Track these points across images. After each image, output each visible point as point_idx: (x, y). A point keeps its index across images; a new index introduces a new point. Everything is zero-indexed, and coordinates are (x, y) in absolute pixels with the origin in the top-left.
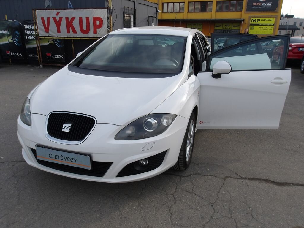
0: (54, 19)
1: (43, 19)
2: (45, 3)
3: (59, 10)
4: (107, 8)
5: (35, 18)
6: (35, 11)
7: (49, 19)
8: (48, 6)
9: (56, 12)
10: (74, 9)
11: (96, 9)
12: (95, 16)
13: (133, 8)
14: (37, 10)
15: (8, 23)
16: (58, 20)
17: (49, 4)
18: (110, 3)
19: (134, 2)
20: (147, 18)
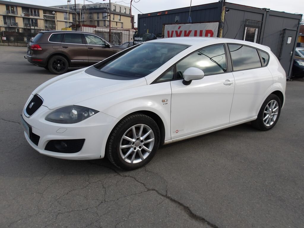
0: (176, 32)
1: (168, 32)
2: (175, 19)
3: (181, 24)
4: (219, 22)
5: (163, 31)
6: (165, 25)
7: (173, 32)
8: (177, 21)
9: (178, 26)
10: (192, 23)
11: (209, 22)
12: (207, 29)
13: (261, 20)
14: (166, 25)
15: (148, 36)
16: (179, 33)
17: (177, 20)
18: (223, 16)
19: (263, 14)
20: (281, 31)
